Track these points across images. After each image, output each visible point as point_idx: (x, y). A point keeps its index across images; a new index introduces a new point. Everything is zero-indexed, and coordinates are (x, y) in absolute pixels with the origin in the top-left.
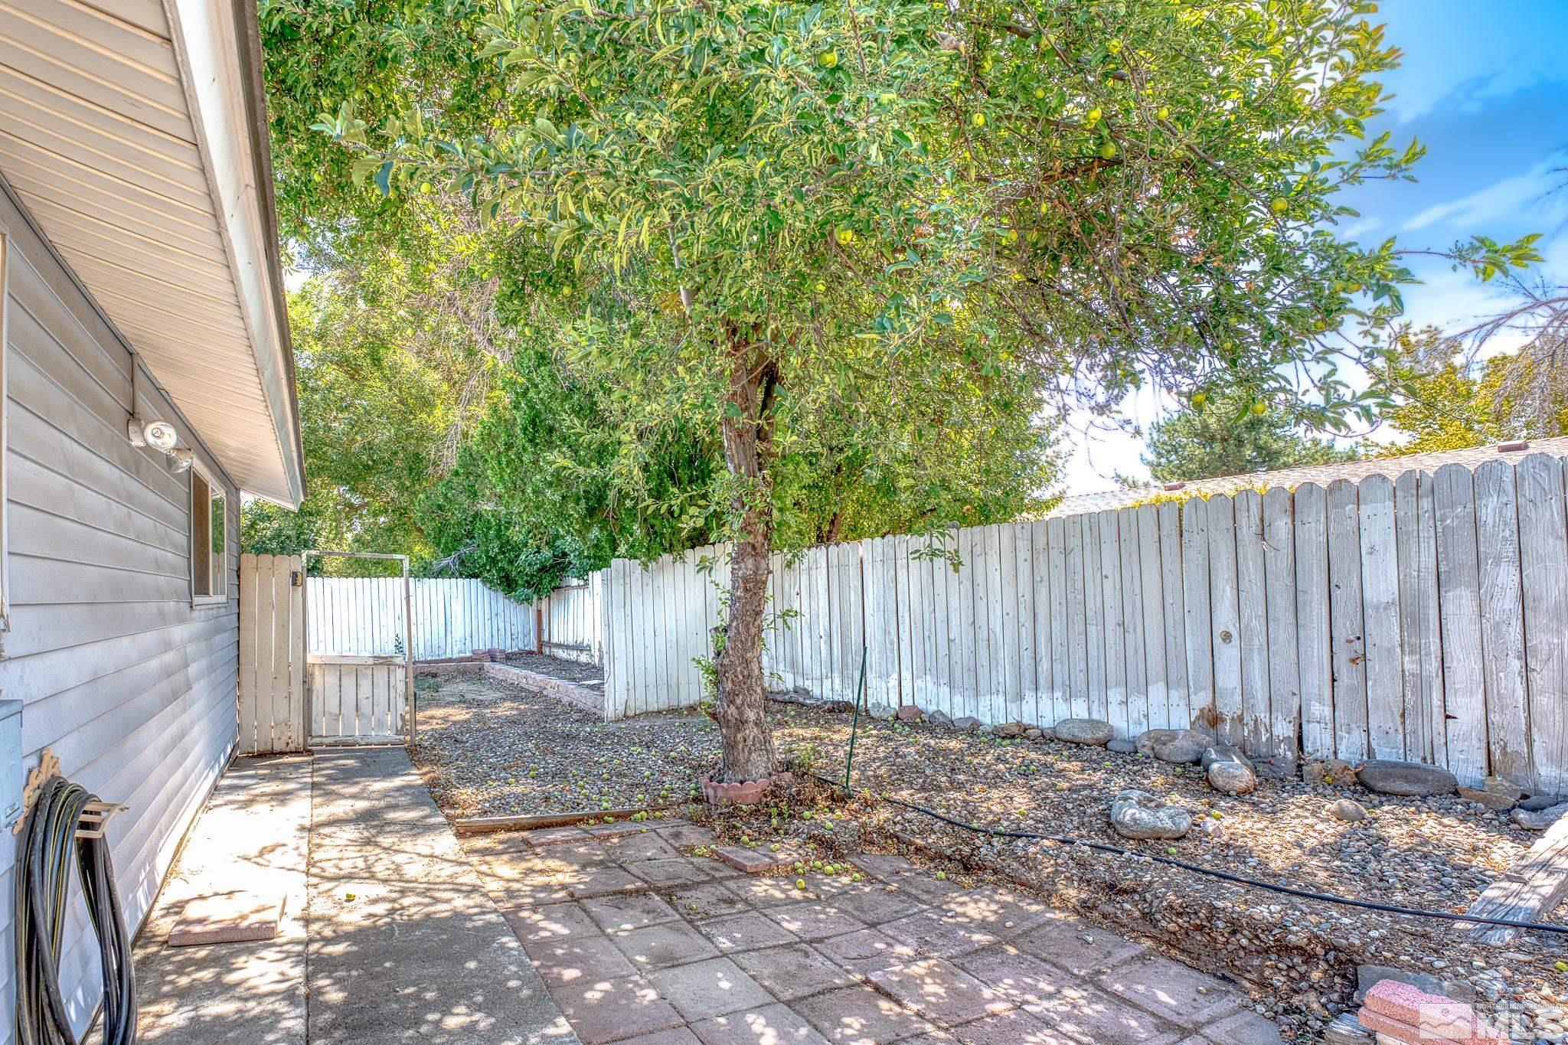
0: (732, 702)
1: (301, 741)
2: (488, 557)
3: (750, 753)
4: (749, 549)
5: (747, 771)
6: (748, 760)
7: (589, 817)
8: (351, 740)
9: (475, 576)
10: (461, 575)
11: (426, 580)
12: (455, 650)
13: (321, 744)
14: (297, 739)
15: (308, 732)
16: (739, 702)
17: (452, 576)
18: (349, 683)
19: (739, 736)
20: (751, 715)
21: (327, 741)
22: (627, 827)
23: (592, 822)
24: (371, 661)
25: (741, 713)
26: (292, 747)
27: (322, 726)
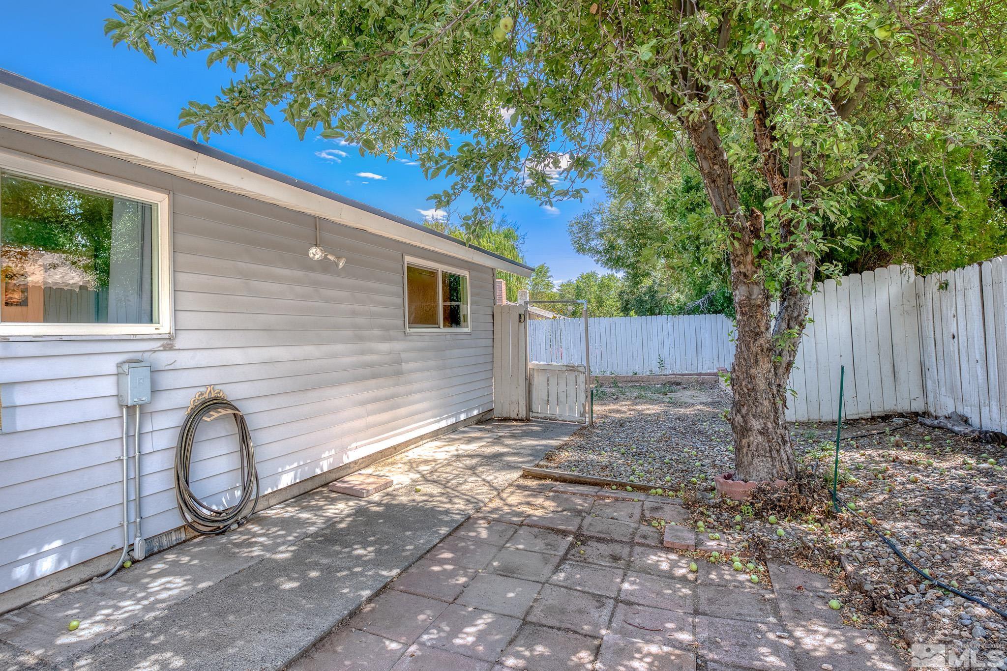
0: (739, 411)
1: (525, 414)
2: (725, 297)
3: (753, 458)
4: (742, 278)
5: (748, 473)
6: (750, 464)
7: (616, 484)
8: (553, 417)
9: (720, 312)
10: (709, 312)
11: (681, 316)
12: (705, 368)
13: (537, 418)
14: (523, 414)
15: (529, 408)
16: (744, 411)
17: (702, 312)
18: (553, 381)
19: (744, 441)
20: (756, 425)
21: (540, 415)
22: (622, 494)
23: (614, 487)
24: (564, 369)
25: (746, 422)
26: (520, 417)
27: (537, 407)
